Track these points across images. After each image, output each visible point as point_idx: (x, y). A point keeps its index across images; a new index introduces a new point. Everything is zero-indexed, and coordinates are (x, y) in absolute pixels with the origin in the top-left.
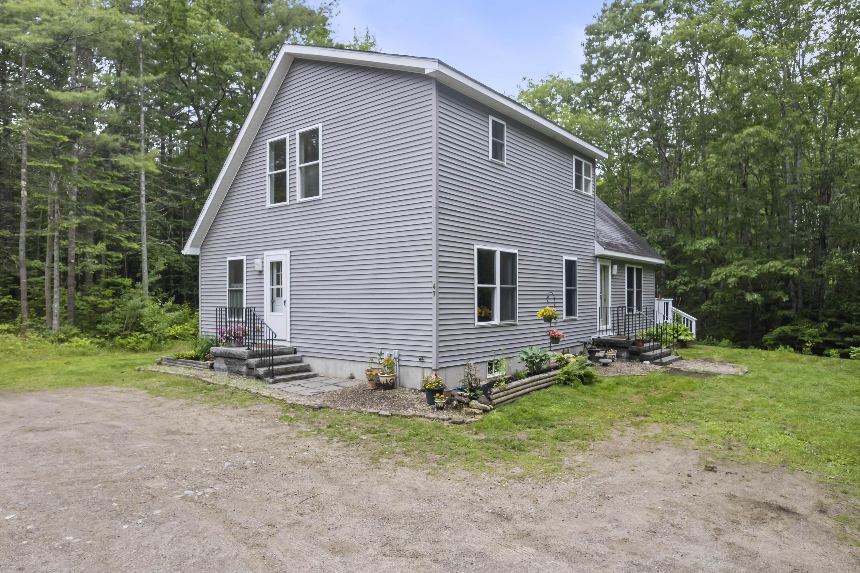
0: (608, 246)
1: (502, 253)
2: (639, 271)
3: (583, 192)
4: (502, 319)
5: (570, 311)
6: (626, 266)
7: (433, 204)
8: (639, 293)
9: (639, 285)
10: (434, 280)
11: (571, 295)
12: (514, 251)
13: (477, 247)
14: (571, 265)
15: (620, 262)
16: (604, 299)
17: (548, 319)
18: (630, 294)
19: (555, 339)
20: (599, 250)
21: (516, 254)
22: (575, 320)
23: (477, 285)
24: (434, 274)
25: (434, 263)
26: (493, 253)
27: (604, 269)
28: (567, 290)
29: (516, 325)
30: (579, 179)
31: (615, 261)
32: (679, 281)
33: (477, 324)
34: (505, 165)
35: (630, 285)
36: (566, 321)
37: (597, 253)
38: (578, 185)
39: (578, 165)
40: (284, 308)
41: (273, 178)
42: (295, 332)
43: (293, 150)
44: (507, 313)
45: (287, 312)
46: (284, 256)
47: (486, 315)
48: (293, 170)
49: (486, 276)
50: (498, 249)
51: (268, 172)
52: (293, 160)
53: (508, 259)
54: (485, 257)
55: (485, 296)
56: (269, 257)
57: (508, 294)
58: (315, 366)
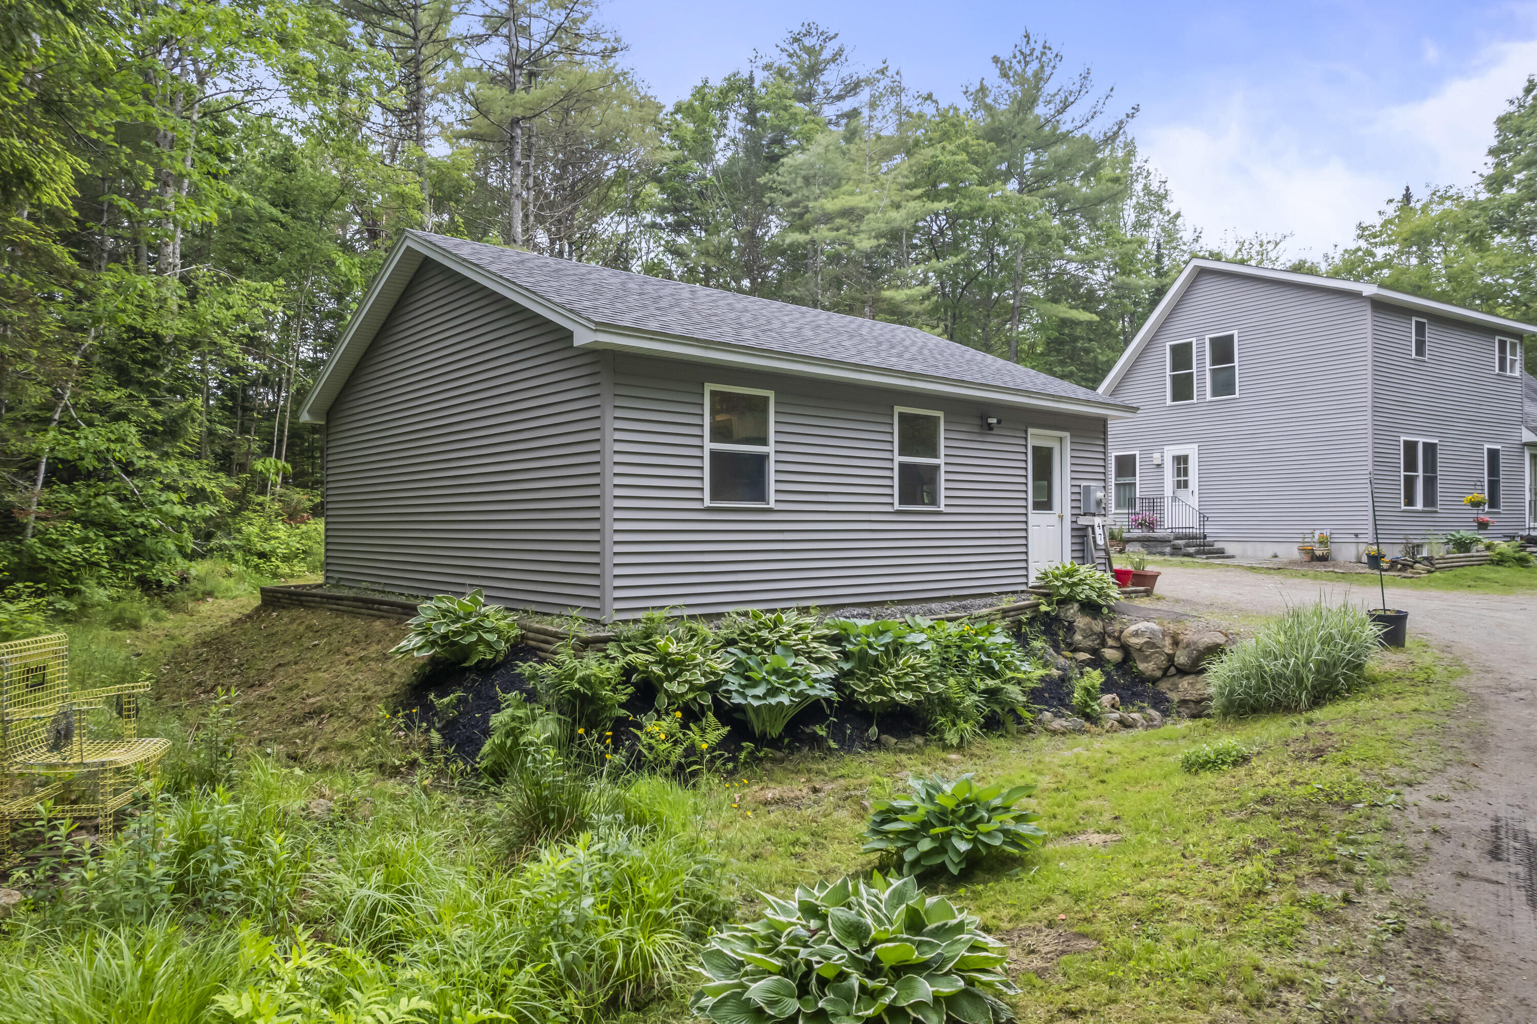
1: (1424, 443)
3: (1508, 373)
4: (1424, 505)
7: (1369, 404)
10: (1370, 468)
11: (1494, 486)
12: (1436, 441)
13: (1403, 438)
14: (1493, 455)
16: (1534, 492)
17: (1476, 504)
19: (1483, 525)
20: (1528, 437)
21: (1435, 444)
22: (1499, 513)
23: (1403, 473)
24: (1370, 463)
25: (1370, 454)
26: (1416, 443)
27: (1534, 457)
28: (1489, 481)
29: (1436, 512)
30: (1502, 360)
33: (1403, 508)
34: (1427, 360)
36: (1488, 513)
37: (1525, 440)
38: (1502, 367)
39: (1502, 345)
40: (1192, 498)
41: (1175, 379)
42: (1203, 518)
43: (1201, 353)
44: (1430, 499)
45: (1194, 502)
46: (1191, 450)
47: (1410, 501)
48: (1201, 371)
49: (1410, 465)
50: (1421, 440)
51: (1168, 372)
52: (1201, 362)
53: (1430, 449)
54: (1410, 447)
55: (1410, 483)
56: (1171, 451)
57: (1430, 483)
58: (1230, 549)
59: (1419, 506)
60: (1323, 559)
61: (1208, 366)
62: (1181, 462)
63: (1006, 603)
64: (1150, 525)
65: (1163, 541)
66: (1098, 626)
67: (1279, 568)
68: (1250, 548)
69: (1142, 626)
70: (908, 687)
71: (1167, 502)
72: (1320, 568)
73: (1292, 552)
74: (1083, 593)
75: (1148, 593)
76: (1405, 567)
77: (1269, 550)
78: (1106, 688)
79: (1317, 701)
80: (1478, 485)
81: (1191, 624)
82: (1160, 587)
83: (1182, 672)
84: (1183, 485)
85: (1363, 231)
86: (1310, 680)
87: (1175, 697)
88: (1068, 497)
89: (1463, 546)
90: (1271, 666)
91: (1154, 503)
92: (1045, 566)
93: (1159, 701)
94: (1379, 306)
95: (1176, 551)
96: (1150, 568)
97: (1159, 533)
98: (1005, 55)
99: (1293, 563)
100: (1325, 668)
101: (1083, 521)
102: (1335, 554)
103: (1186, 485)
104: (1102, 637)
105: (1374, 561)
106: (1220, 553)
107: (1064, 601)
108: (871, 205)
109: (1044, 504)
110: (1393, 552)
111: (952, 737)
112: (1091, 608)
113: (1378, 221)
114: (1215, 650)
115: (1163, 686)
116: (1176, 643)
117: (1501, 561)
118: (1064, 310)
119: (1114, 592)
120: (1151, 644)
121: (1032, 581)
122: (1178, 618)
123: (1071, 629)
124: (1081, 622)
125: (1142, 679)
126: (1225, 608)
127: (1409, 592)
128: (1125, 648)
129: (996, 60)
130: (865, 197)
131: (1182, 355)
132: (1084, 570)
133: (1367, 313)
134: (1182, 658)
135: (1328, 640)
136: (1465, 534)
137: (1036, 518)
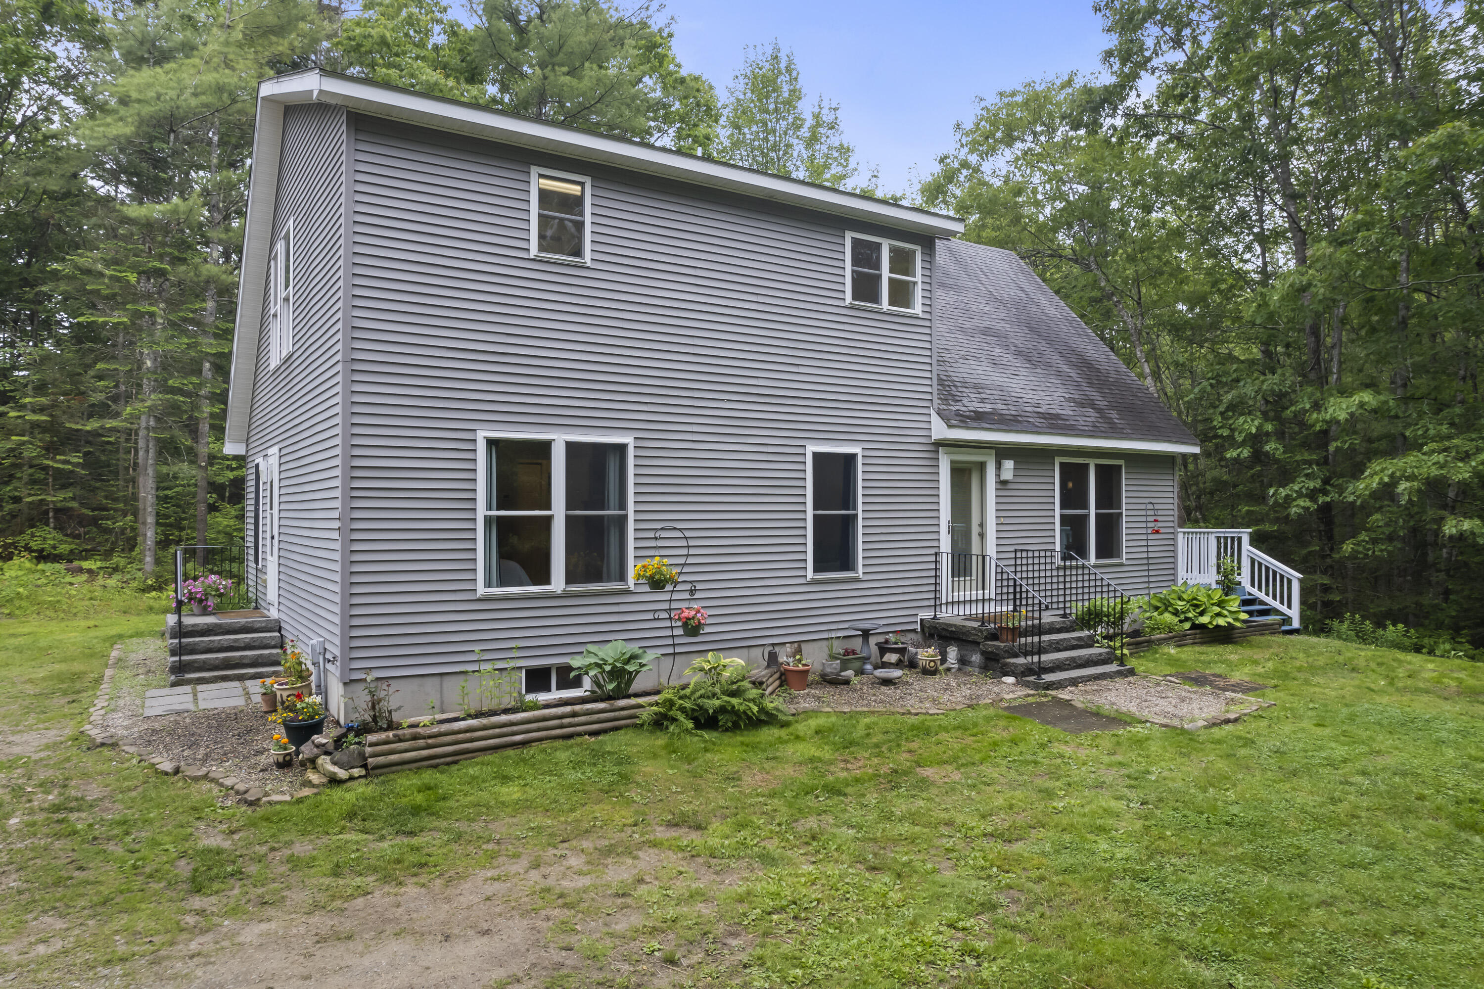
1: (570, 446)
3: (887, 306)
4: (570, 579)
5: (831, 561)
6: (1058, 461)
8: (1109, 520)
9: (1110, 502)
10: (340, 505)
11: (834, 528)
12: (626, 439)
13: (485, 434)
14: (837, 465)
15: (1030, 455)
18: (1072, 522)
20: (946, 430)
21: (626, 445)
22: (848, 581)
23: (483, 513)
24: (340, 493)
25: (341, 472)
26: (543, 445)
27: (967, 469)
28: (818, 517)
30: (867, 281)
31: (1007, 452)
32: (1296, 488)
33: (479, 591)
34: (589, 264)
35: (1072, 503)
36: (813, 582)
37: (935, 435)
38: (865, 294)
50: (561, 438)
51: (272, 309)
56: (271, 458)
59: (558, 582)
61: (283, 293)
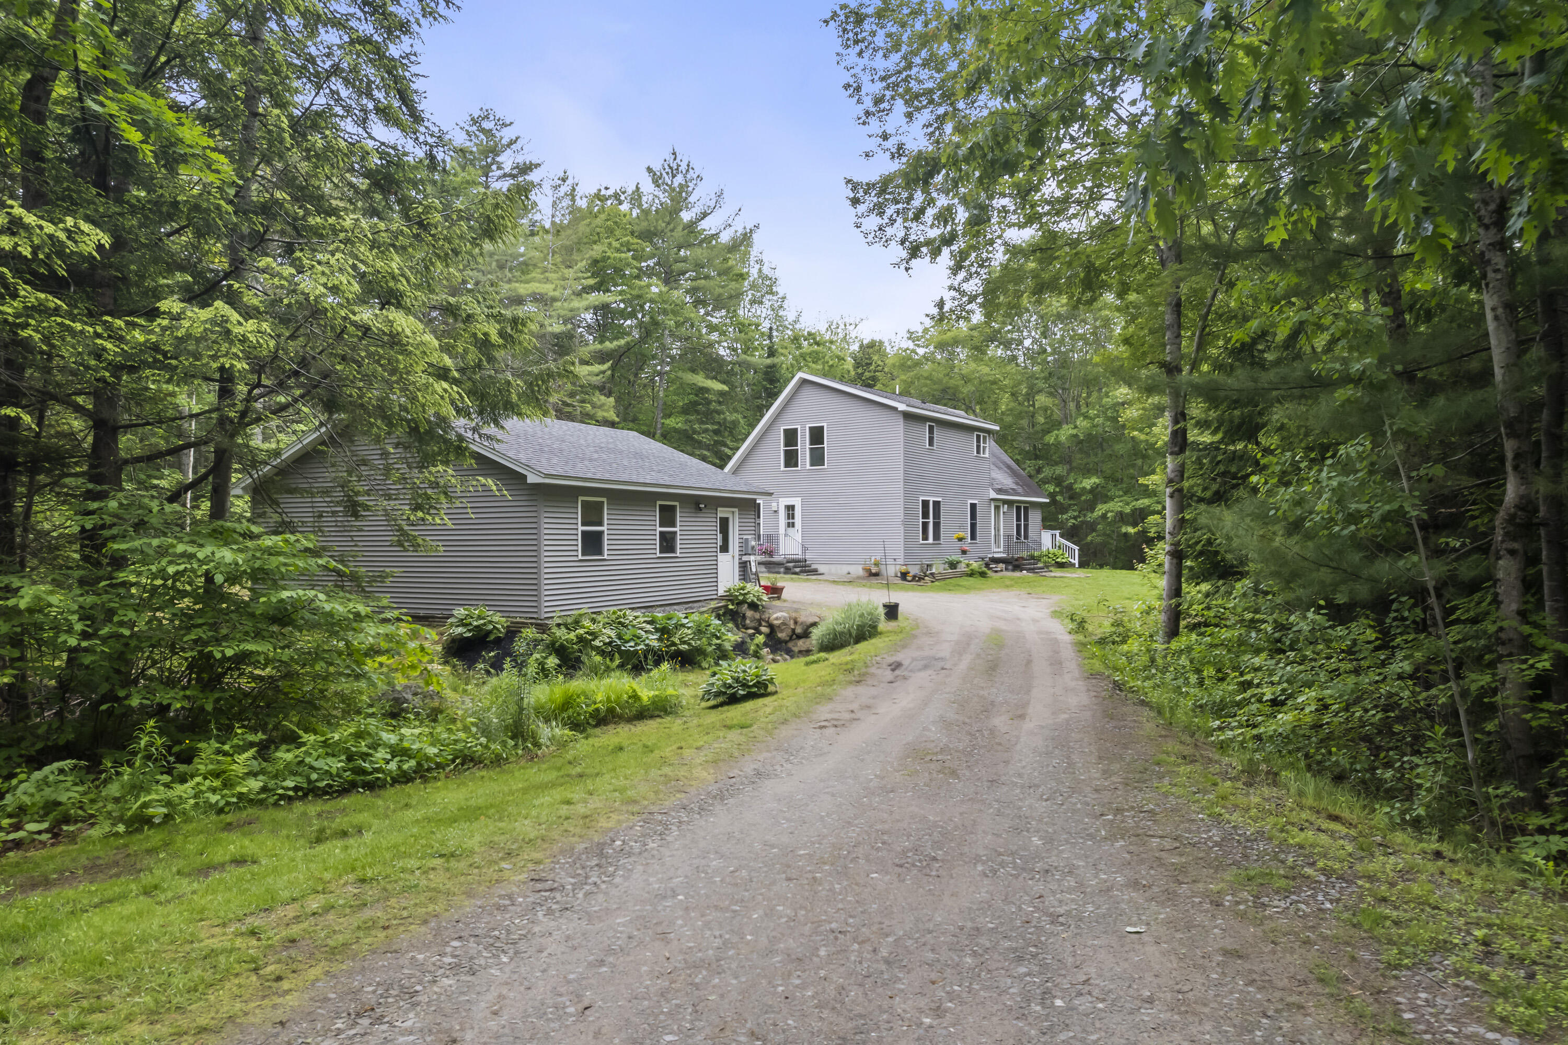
0: (1000, 491)
1: (934, 501)
2: (1026, 509)
3: (982, 455)
4: (934, 539)
5: (973, 537)
6: (1015, 505)
7: (902, 477)
8: (1026, 526)
9: (1026, 519)
10: (902, 518)
11: (973, 526)
14: (973, 506)
15: (1010, 503)
16: (997, 529)
17: (960, 539)
18: (1018, 526)
19: (964, 552)
20: (993, 495)
22: (975, 544)
24: (902, 514)
25: (902, 508)
27: (997, 508)
29: (940, 544)
30: (978, 447)
31: (1005, 502)
34: (936, 448)
35: (1018, 519)
36: (971, 542)
37: (992, 497)
39: (978, 437)
40: (796, 534)
41: (786, 452)
42: (805, 549)
43: (803, 436)
44: (937, 536)
45: (798, 537)
46: (796, 502)
47: (925, 537)
48: (804, 449)
49: (925, 515)
50: (931, 499)
51: (782, 448)
52: (804, 443)
53: (937, 504)
54: (925, 504)
55: (925, 526)
56: (785, 502)
57: (937, 525)
58: (821, 568)
59: (931, 540)
60: (876, 575)
61: (808, 446)
62: (790, 509)
63: (713, 604)
64: (770, 553)
65: (779, 564)
66: (757, 616)
67: (850, 582)
68: (833, 568)
69: (779, 614)
70: (684, 643)
71: (782, 538)
72: (874, 581)
73: (858, 570)
74: (750, 598)
75: (779, 598)
76: (920, 579)
77: (845, 569)
78: (765, 645)
79: (857, 641)
80: (962, 527)
81: (803, 613)
82: (784, 595)
83: (799, 637)
84: (791, 525)
85: (911, 336)
86: (854, 633)
87: (796, 649)
88: (737, 545)
89: (953, 565)
90: (838, 628)
91: (772, 538)
92: (730, 585)
93: (789, 652)
94: (907, 416)
95: (788, 571)
96: (780, 584)
97: (776, 558)
98: (657, 167)
99: (859, 578)
100: (861, 627)
101: (745, 558)
102: (884, 572)
103: (793, 525)
104: (759, 621)
105: (904, 576)
106: (815, 572)
107: (740, 603)
108: (557, 294)
109: (725, 548)
110: (914, 570)
111: (705, 665)
112: (753, 606)
113: (920, 329)
114: (814, 624)
115: (790, 645)
116: (796, 623)
117: (971, 574)
118: (700, 380)
119: (765, 598)
120: (784, 624)
121: (721, 592)
122: (796, 610)
123: (744, 617)
124: (749, 613)
125: (780, 641)
126: (820, 605)
127: (918, 594)
128: (771, 626)
129: (649, 170)
130: (552, 286)
131: (791, 437)
132: (749, 586)
133: (900, 422)
134: (799, 630)
135: (862, 616)
136: (954, 558)
137: (722, 557)
